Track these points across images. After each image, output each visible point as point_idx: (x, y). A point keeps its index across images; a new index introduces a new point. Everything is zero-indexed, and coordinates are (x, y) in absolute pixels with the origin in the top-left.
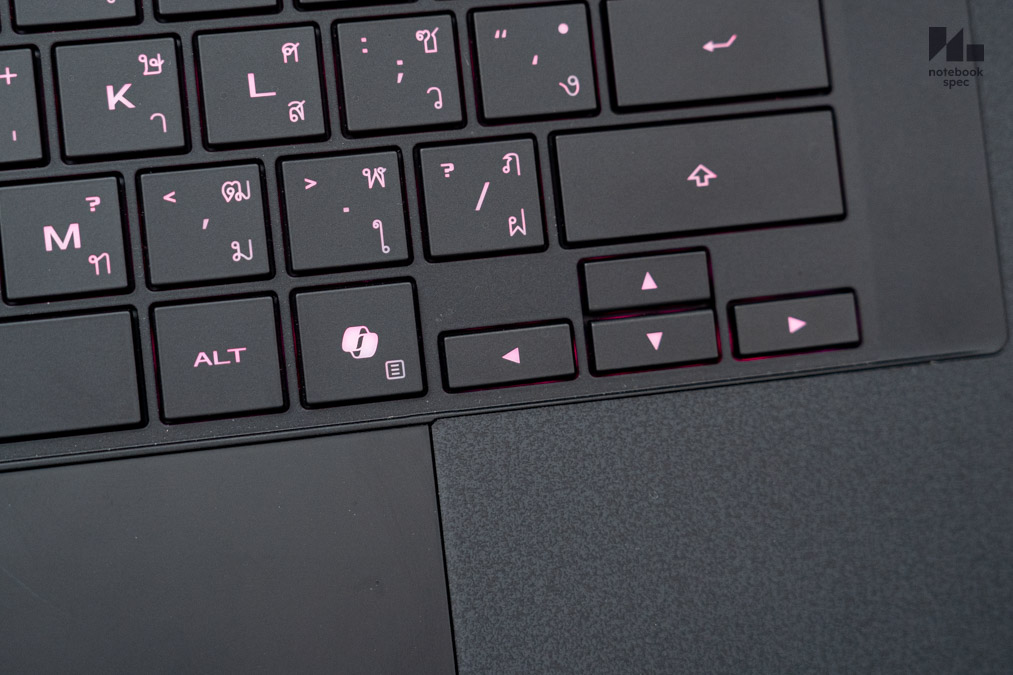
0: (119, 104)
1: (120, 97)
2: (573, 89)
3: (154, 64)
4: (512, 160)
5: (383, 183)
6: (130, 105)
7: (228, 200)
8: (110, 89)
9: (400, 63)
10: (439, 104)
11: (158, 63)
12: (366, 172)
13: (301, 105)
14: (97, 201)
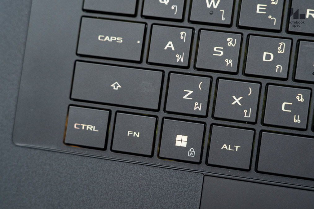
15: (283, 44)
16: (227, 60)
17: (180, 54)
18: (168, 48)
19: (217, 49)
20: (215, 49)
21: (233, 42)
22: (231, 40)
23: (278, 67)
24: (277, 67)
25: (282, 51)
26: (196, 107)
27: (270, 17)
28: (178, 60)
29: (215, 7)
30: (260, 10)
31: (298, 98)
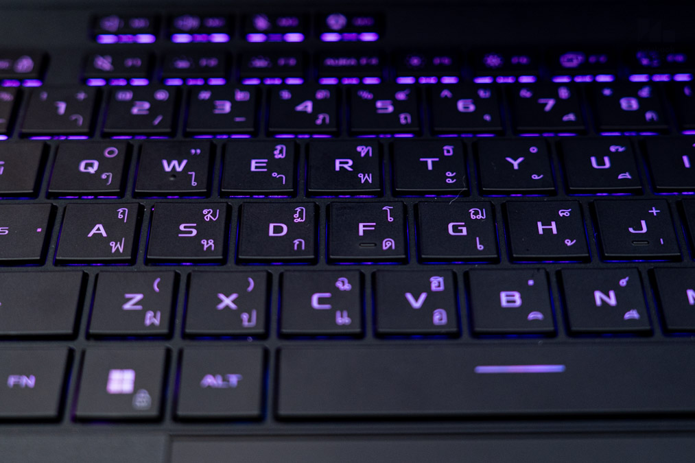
15: (302, 210)
16: (204, 242)
17: (118, 241)
18: (94, 234)
19: (186, 227)
20: (182, 227)
21: (214, 215)
22: (209, 212)
23: (298, 243)
24: (296, 242)
25: (302, 219)
26: (150, 319)
27: (275, 175)
28: (113, 250)
29: (179, 169)
30: (256, 167)
31: (339, 284)
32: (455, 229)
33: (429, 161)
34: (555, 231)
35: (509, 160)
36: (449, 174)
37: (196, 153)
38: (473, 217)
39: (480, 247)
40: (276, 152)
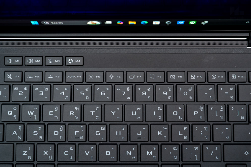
0: (160, 134)
1: (160, 133)
2: (228, 138)
3: (165, 129)
4: (217, 148)
5: (197, 150)
6: (161, 134)
7: (174, 150)
8: (158, 132)
9: (202, 132)
10: (207, 138)
11: (166, 129)
12: (195, 148)
13: (186, 137)
14: (155, 148)
15: (62, 127)
16: (39, 137)
17: (20, 136)
18: (14, 134)
19: (35, 132)
20: (34, 132)
21: (41, 129)
22: (40, 128)
24: (61, 137)
25: (62, 130)
26: (29, 158)
27: (55, 116)
28: (19, 139)
29: (32, 114)
30: (51, 114)
31: (70, 149)
32: (97, 133)
33: (93, 112)
34: (120, 134)
35: (112, 112)
36: (97, 117)
37: (36, 109)
38: (102, 130)
39: (102, 139)
40: (55, 109)
